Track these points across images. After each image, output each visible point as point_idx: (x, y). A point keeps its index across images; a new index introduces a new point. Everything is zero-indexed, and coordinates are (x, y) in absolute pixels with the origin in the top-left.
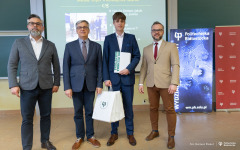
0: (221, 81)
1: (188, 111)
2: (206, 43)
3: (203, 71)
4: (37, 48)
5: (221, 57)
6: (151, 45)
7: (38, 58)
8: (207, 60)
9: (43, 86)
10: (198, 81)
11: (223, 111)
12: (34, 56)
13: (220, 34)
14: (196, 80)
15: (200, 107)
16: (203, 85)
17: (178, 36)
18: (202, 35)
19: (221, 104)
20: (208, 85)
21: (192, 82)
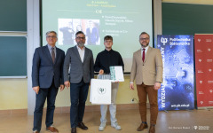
0: (201, 82)
1: (173, 109)
2: (187, 48)
3: (186, 73)
4: (82, 54)
5: (200, 60)
6: (140, 51)
7: (82, 60)
8: (189, 63)
9: (85, 81)
10: (181, 82)
11: (203, 109)
12: (80, 59)
13: (199, 40)
14: (180, 80)
15: (184, 106)
16: (186, 85)
17: (164, 41)
18: (184, 41)
19: (202, 102)
20: (190, 85)
21: (176, 82)
